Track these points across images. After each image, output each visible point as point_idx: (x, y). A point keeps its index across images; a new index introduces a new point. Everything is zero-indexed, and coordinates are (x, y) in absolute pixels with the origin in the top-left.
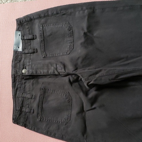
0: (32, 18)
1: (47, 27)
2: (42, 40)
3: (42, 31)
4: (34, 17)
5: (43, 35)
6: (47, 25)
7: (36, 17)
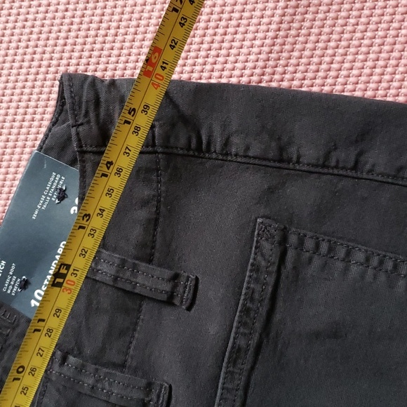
0: (209, 144)
1: (317, 261)
2: (242, 342)
3: (271, 280)
4: (236, 140)
5: (263, 311)
6: (324, 247)
7: (247, 148)
